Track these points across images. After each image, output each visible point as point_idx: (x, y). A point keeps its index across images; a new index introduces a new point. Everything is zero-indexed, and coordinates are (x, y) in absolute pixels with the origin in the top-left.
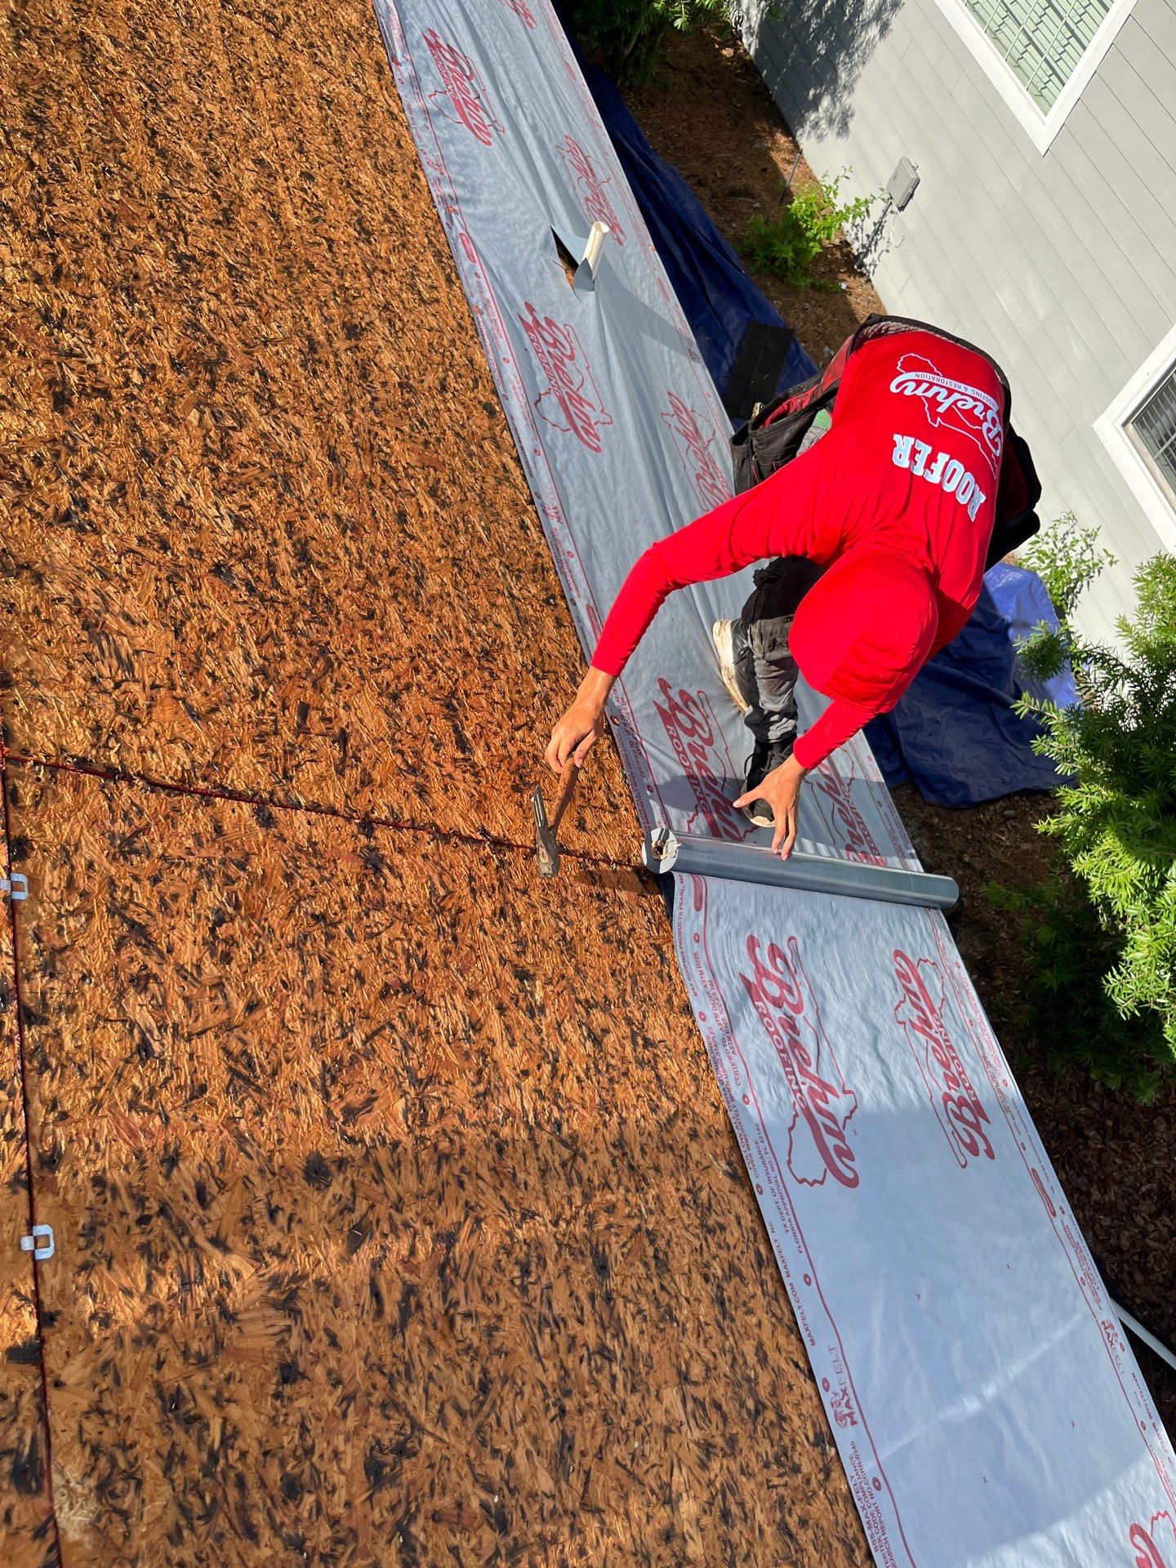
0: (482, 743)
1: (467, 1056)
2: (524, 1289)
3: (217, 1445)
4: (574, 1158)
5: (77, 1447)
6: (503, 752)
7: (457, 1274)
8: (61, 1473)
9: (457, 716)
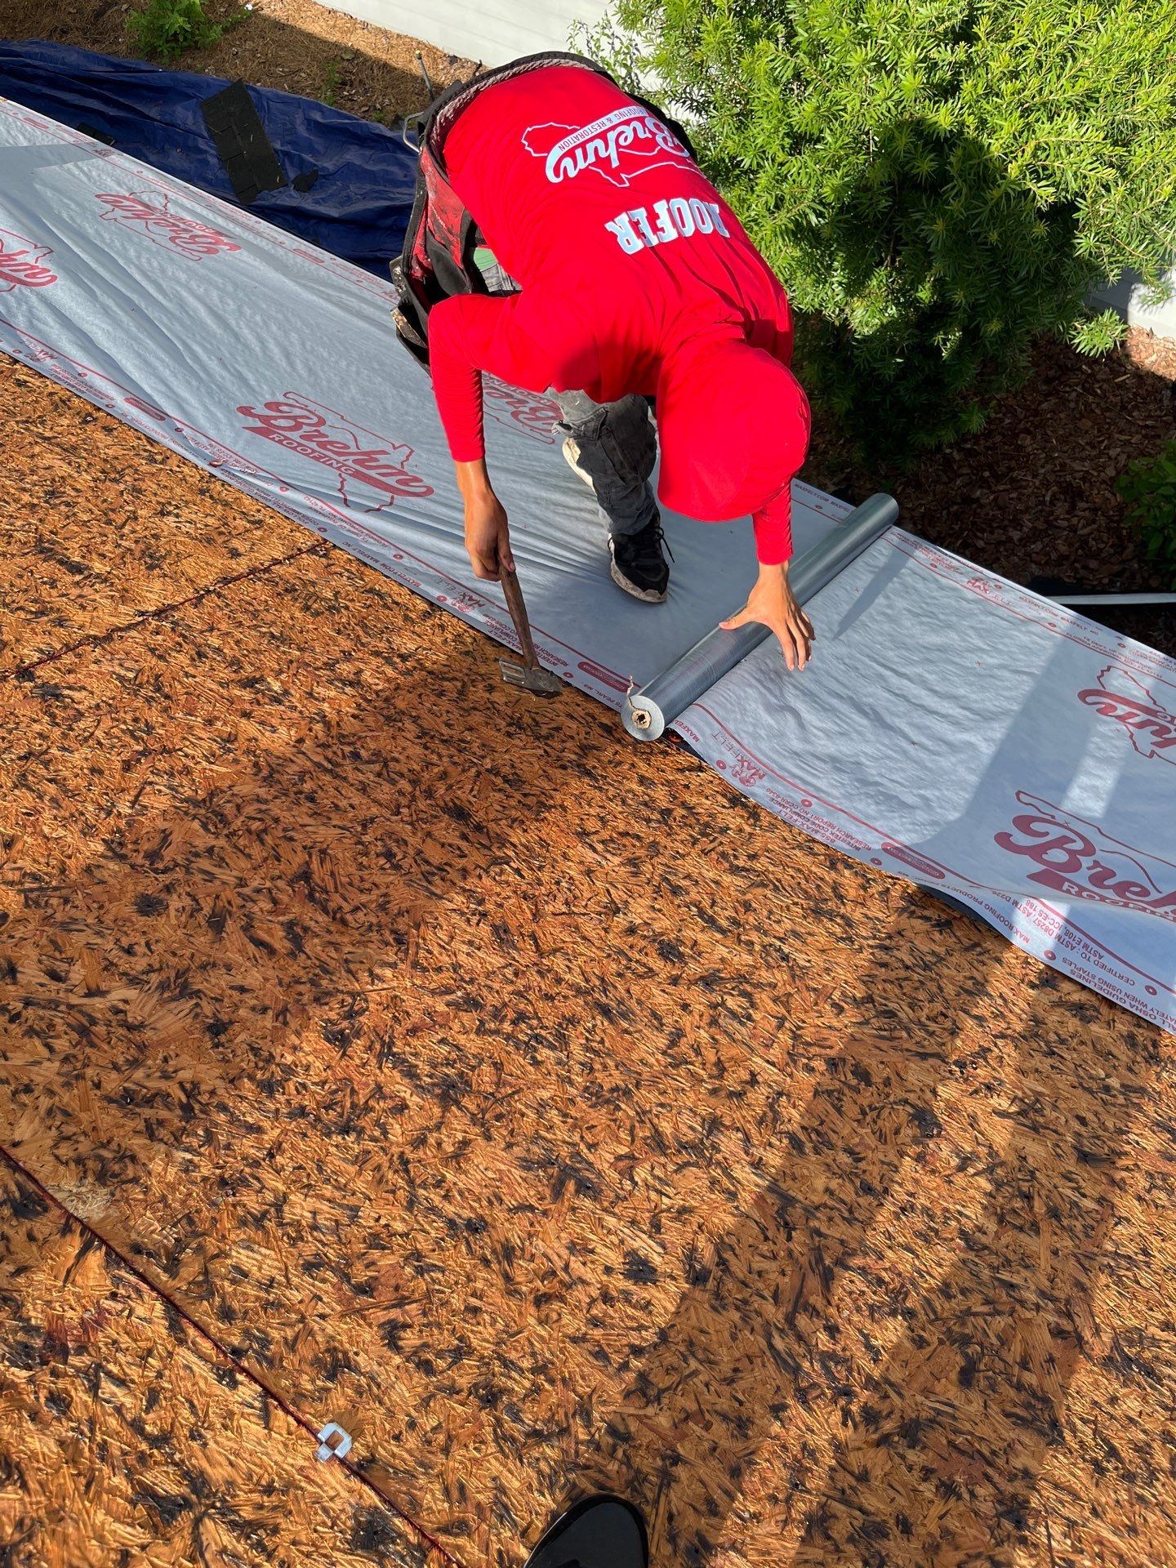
0: (94, 556)
1: (236, 761)
2: (397, 867)
3: (184, 1099)
4: (386, 765)
5: (62, 1168)
6: (118, 551)
7: (327, 893)
8: (60, 1190)
9: (57, 553)
